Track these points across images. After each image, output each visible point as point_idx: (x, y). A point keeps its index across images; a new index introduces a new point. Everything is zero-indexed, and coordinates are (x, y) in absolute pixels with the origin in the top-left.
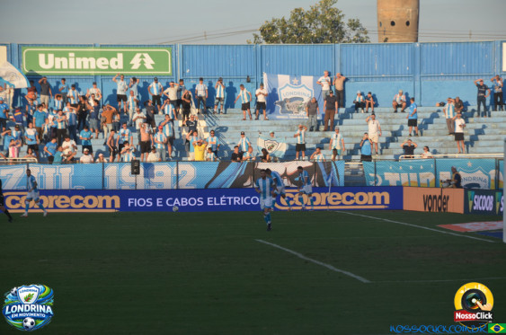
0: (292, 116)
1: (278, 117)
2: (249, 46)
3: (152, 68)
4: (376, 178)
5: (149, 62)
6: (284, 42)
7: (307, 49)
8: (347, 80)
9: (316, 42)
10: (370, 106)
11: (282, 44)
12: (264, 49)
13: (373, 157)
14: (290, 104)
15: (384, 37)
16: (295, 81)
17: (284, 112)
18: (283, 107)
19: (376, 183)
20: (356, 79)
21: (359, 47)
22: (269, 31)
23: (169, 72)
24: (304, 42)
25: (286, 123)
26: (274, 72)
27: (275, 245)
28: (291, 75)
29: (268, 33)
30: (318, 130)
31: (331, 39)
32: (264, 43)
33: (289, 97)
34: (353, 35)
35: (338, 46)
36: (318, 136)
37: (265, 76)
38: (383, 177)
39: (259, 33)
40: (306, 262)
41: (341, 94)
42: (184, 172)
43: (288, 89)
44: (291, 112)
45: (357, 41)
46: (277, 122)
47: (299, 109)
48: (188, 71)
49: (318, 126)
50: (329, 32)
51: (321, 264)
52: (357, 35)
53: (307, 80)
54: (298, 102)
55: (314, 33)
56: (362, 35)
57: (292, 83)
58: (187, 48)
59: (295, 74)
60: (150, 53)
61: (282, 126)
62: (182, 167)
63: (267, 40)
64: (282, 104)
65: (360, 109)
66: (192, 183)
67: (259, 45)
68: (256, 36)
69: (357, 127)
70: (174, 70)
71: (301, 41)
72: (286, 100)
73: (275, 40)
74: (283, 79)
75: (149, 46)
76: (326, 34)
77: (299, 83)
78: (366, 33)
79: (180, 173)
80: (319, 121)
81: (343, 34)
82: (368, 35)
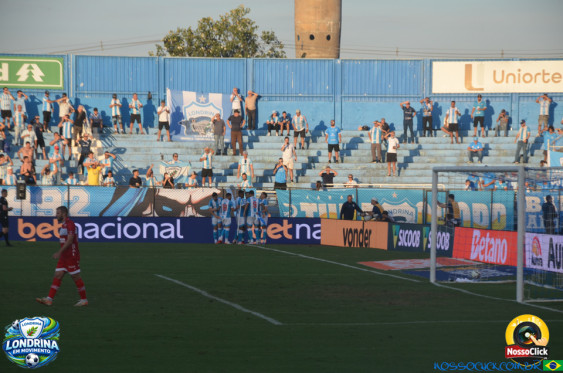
0: (198, 138)
1: (183, 138)
2: (150, 58)
3: (40, 80)
4: (291, 208)
5: (38, 74)
6: (190, 55)
7: (216, 63)
8: (259, 97)
9: (227, 56)
10: (285, 128)
11: (187, 57)
12: (167, 62)
13: (288, 185)
14: (196, 124)
15: (302, 52)
16: (202, 98)
17: (190, 133)
18: (188, 127)
19: (291, 214)
20: (270, 98)
21: (275, 62)
22: (174, 42)
23: (61, 85)
24: (213, 56)
25: (192, 145)
26: (178, 88)
27: (176, 281)
28: (197, 92)
29: (172, 44)
30: (225, 154)
31: (242, 53)
32: (168, 56)
33: (195, 116)
34: (267, 49)
35: (250, 60)
36: (227, 160)
37: (168, 92)
38: (299, 208)
39: (162, 44)
40: (212, 301)
41: (253, 115)
42: (77, 198)
43: (195, 108)
44: (197, 133)
45: (271, 56)
46: (180, 144)
47: (206, 130)
48: (82, 85)
49: (226, 149)
50: (240, 45)
51: (228, 303)
52: (272, 49)
53: (216, 98)
54: (205, 122)
55: (223, 46)
56: (278, 49)
57: (198, 101)
58: (81, 60)
59: (202, 90)
60: (39, 64)
61: (187, 148)
62: (74, 192)
63: (171, 52)
64: (187, 124)
65: (273, 131)
66: (85, 210)
67: (162, 58)
68: (159, 48)
69: (271, 152)
70: (66, 83)
71: (209, 55)
72: (191, 120)
73: (181, 53)
74: (189, 97)
75: (38, 56)
76: (237, 47)
77: (207, 101)
78: (281, 47)
79: (71, 199)
80: (227, 144)
81: (255, 48)
82: (284, 49)
